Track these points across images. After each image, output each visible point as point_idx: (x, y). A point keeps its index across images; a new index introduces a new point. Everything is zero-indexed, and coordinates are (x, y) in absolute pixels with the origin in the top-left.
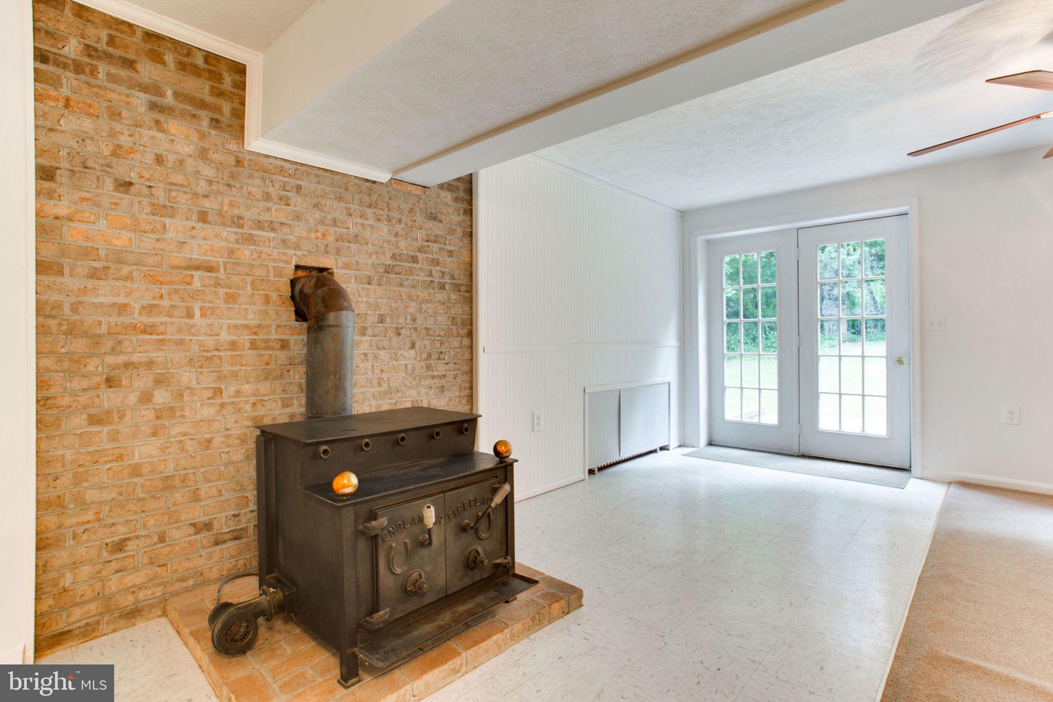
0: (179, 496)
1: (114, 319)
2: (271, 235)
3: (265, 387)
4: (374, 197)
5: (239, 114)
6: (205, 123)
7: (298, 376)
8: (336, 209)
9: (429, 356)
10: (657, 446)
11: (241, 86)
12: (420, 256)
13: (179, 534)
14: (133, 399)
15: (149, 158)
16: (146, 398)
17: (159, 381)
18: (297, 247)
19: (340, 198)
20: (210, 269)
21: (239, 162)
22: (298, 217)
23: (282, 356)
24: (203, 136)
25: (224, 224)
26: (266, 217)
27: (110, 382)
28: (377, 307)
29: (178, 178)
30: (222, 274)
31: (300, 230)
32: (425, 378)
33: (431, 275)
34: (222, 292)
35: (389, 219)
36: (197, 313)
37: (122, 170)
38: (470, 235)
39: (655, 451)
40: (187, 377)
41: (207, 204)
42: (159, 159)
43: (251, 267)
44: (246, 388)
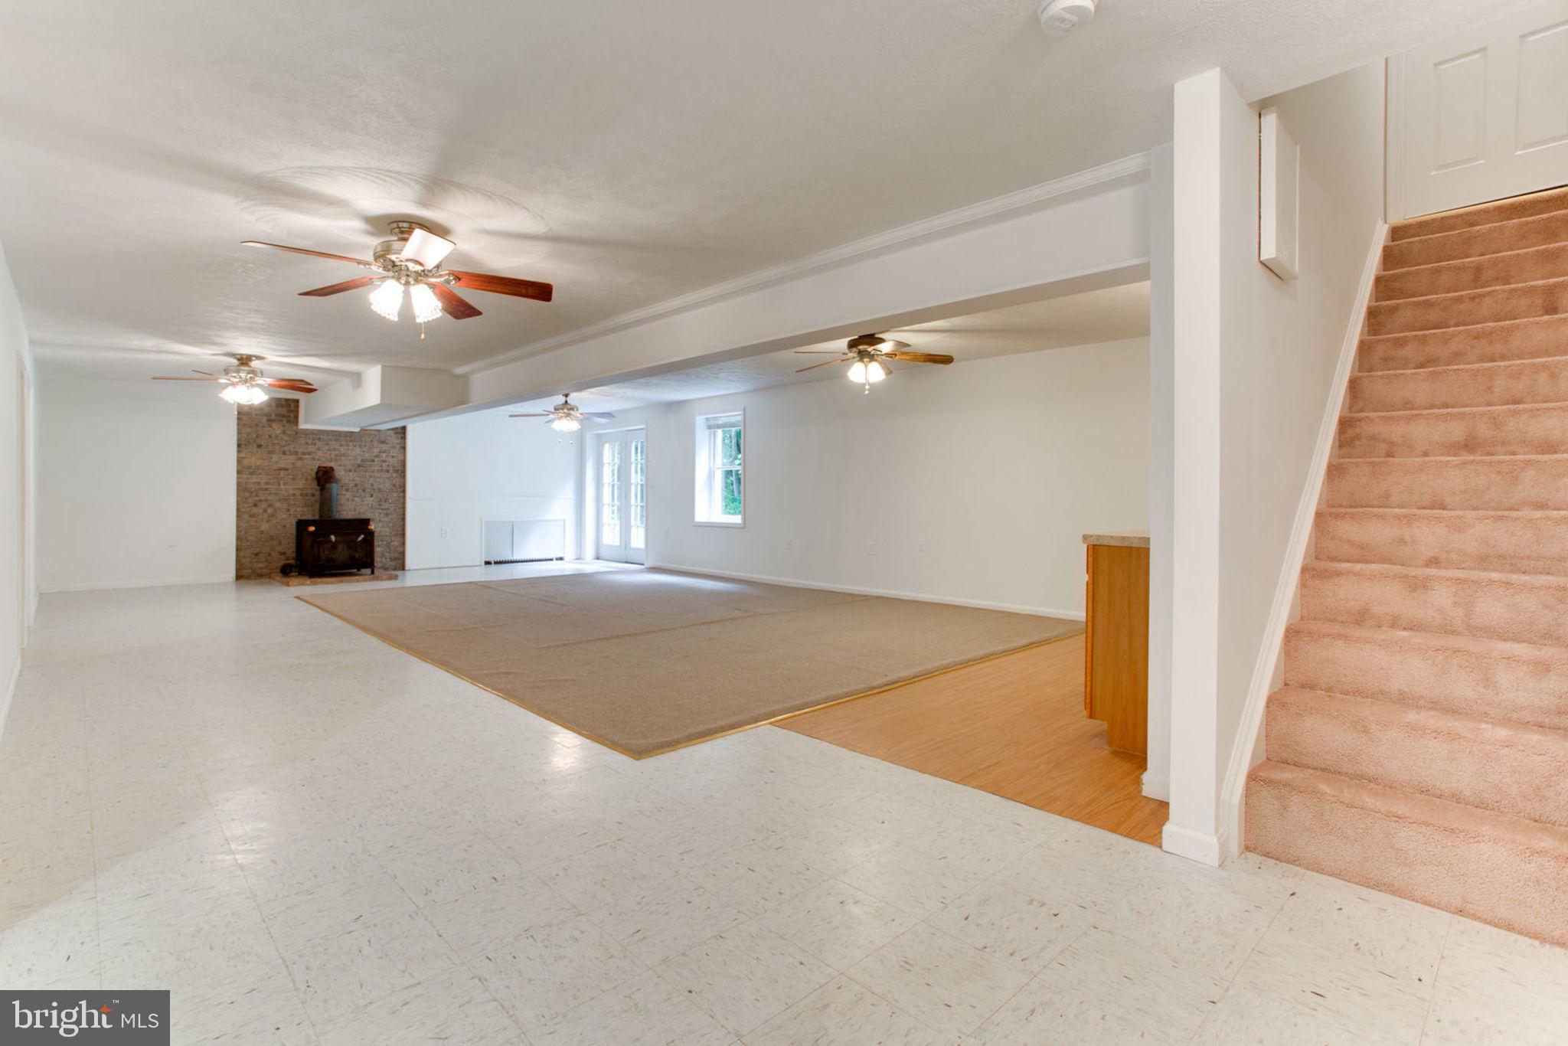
0: (275, 542)
1: (256, 486)
2: (308, 457)
3: (305, 509)
4: (353, 438)
5: (297, 417)
6: (285, 422)
7: (317, 506)
8: (334, 444)
9: (380, 500)
10: (554, 556)
11: (297, 407)
12: (376, 459)
13: (275, 555)
14: (261, 511)
15: (267, 436)
16: (265, 511)
17: (270, 506)
18: (318, 460)
19: (337, 440)
20: (286, 469)
21: (296, 433)
22: (319, 450)
23: (312, 499)
24: (284, 426)
25: (291, 455)
26: (306, 451)
27: (255, 505)
28: (353, 480)
29: (276, 442)
30: (290, 471)
31: (320, 454)
32: (378, 509)
33: (381, 466)
34: (290, 477)
35: (360, 446)
36: (282, 484)
37: (259, 442)
38: (404, 448)
39: (551, 560)
40: (278, 505)
41: (286, 449)
42: (270, 436)
43: (301, 468)
44: (299, 509)
